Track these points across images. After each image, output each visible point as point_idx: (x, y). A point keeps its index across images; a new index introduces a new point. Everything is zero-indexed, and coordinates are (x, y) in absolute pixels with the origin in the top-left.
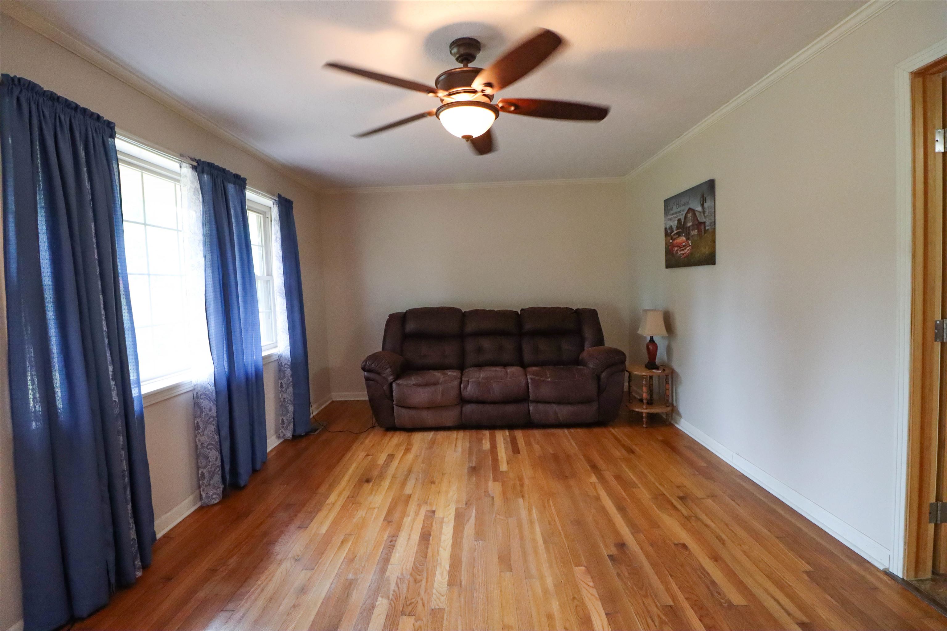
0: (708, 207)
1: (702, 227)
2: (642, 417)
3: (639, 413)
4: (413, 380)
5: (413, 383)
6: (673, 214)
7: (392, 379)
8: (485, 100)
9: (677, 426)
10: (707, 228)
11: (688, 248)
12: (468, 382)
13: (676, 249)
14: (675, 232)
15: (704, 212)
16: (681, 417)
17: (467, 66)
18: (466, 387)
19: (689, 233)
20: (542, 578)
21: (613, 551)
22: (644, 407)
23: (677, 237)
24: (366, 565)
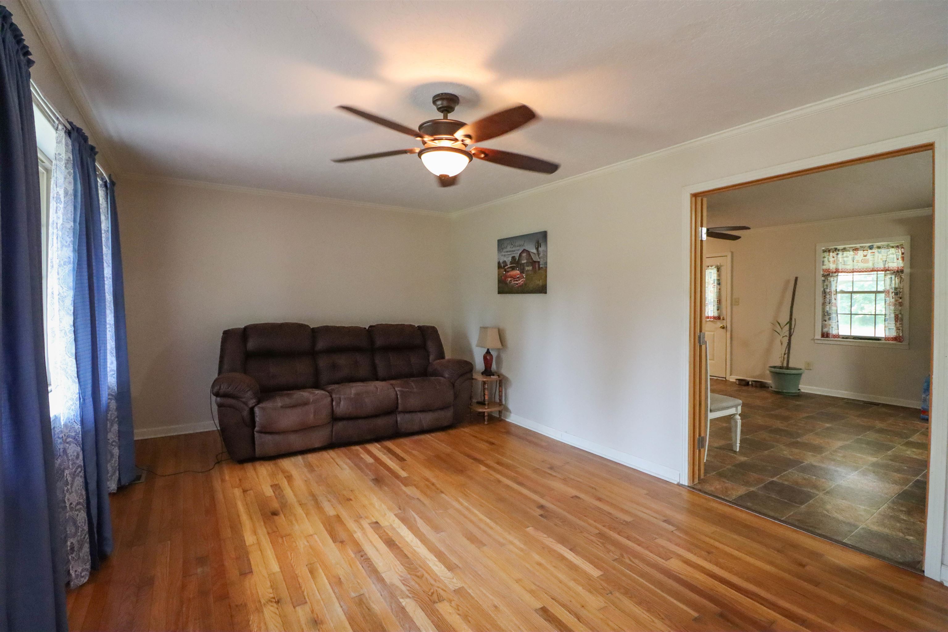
0: (543, 251)
1: (537, 266)
2: (484, 416)
3: (480, 413)
4: (279, 402)
5: (280, 404)
6: (507, 252)
7: (254, 403)
8: (463, 147)
9: (507, 420)
10: (541, 266)
11: (522, 280)
12: (340, 399)
13: (509, 279)
14: (509, 266)
15: (539, 254)
16: (510, 412)
17: (447, 117)
18: (338, 404)
19: (524, 269)
20: (511, 543)
21: (540, 512)
22: (486, 407)
23: (511, 270)
24: (359, 581)
